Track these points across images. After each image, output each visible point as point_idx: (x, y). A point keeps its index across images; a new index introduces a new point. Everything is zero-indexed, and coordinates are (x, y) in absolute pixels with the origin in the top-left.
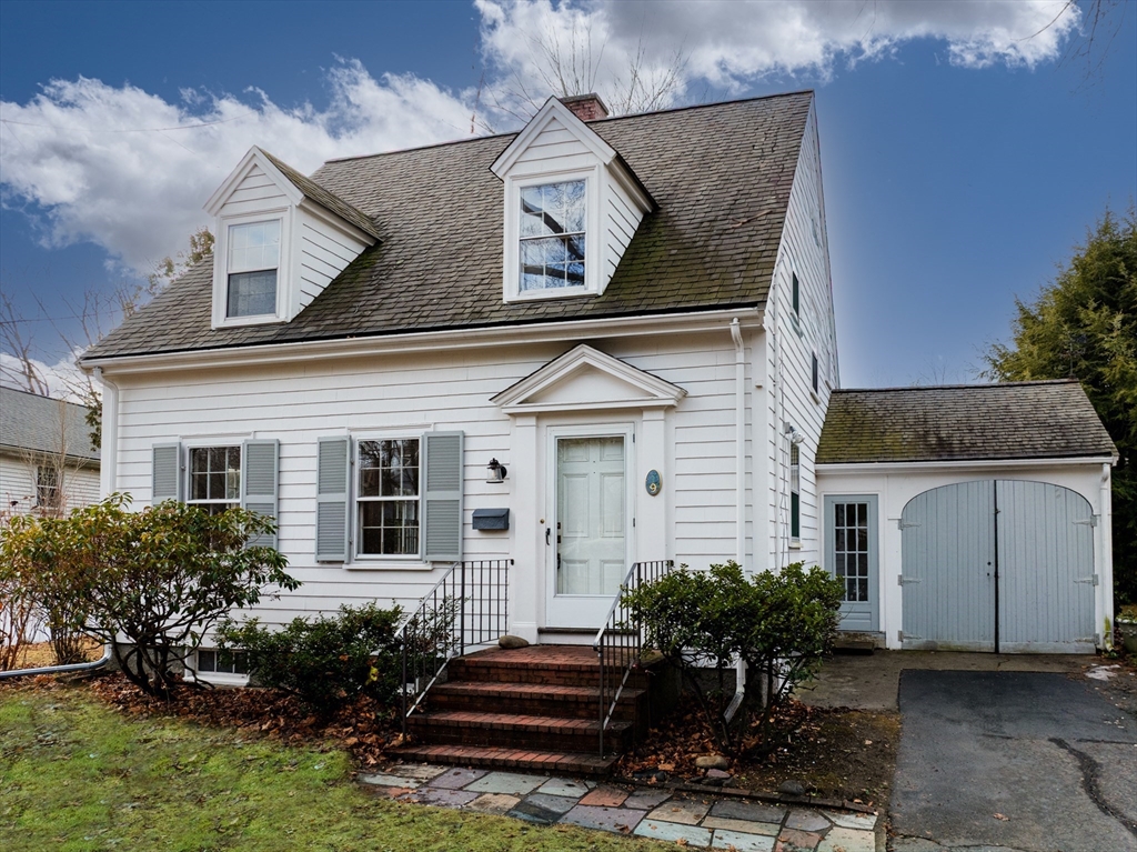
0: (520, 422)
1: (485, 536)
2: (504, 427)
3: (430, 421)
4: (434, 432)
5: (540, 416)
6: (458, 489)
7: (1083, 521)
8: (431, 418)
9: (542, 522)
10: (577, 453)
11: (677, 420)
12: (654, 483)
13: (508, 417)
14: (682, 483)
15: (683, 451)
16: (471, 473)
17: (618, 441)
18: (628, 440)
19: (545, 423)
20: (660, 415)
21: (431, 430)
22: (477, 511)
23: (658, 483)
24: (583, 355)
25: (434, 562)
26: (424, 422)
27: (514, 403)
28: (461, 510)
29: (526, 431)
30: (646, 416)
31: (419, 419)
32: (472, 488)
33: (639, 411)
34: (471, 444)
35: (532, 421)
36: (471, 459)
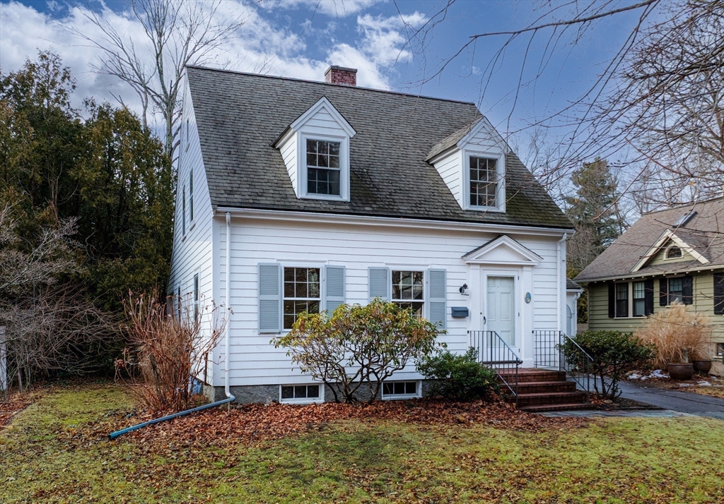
0: (472, 267)
1: (457, 320)
2: (464, 269)
3: (429, 263)
5: (482, 265)
6: (443, 297)
8: (428, 261)
9: (481, 313)
10: (493, 283)
11: (536, 271)
12: (528, 298)
13: (466, 265)
14: (537, 298)
15: (537, 285)
16: (449, 290)
17: (512, 278)
18: (516, 279)
19: (483, 268)
20: (530, 269)
21: (429, 267)
22: (453, 308)
23: (530, 298)
24: (504, 240)
26: (427, 263)
27: (474, 259)
28: (445, 307)
29: (476, 272)
30: (525, 269)
31: (422, 261)
32: (449, 297)
33: (521, 266)
34: (449, 276)
35: (478, 267)
36: (449, 283)
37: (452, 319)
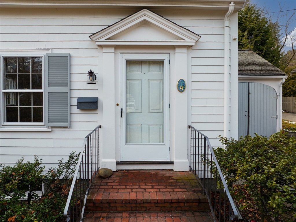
0: (105, 50)
1: (83, 112)
2: (95, 53)
3: (50, 47)
4: (52, 54)
5: (117, 47)
6: (67, 86)
7: (274, 97)
8: (49, 46)
9: (118, 105)
10: (135, 69)
11: (193, 53)
12: (182, 86)
13: (97, 47)
14: (195, 86)
15: (195, 70)
16: (75, 77)
17: (161, 63)
18: (166, 63)
19: (119, 51)
20: (185, 50)
21: (50, 52)
22: (79, 99)
23: (184, 86)
24: (144, 15)
25: (52, 127)
26: (46, 48)
27: (103, 39)
28: (69, 98)
29: (109, 56)
30: (177, 50)
31: (42, 46)
32: (75, 86)
33: (173, 47)
34: (75, 61)
35: (113, 50)
36: (75, 69)
37: (78, 111)
